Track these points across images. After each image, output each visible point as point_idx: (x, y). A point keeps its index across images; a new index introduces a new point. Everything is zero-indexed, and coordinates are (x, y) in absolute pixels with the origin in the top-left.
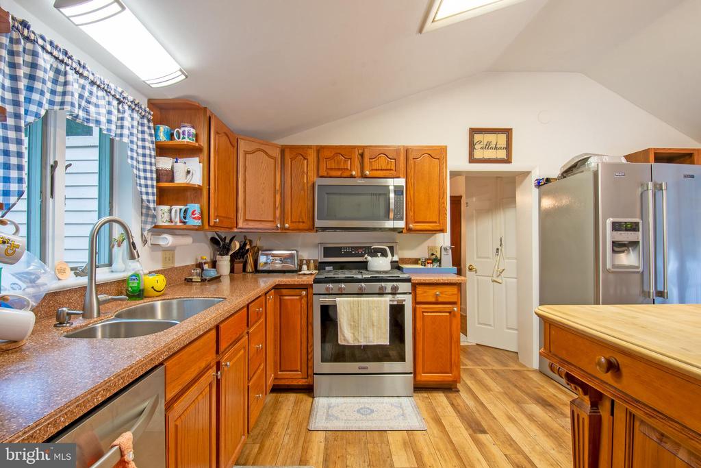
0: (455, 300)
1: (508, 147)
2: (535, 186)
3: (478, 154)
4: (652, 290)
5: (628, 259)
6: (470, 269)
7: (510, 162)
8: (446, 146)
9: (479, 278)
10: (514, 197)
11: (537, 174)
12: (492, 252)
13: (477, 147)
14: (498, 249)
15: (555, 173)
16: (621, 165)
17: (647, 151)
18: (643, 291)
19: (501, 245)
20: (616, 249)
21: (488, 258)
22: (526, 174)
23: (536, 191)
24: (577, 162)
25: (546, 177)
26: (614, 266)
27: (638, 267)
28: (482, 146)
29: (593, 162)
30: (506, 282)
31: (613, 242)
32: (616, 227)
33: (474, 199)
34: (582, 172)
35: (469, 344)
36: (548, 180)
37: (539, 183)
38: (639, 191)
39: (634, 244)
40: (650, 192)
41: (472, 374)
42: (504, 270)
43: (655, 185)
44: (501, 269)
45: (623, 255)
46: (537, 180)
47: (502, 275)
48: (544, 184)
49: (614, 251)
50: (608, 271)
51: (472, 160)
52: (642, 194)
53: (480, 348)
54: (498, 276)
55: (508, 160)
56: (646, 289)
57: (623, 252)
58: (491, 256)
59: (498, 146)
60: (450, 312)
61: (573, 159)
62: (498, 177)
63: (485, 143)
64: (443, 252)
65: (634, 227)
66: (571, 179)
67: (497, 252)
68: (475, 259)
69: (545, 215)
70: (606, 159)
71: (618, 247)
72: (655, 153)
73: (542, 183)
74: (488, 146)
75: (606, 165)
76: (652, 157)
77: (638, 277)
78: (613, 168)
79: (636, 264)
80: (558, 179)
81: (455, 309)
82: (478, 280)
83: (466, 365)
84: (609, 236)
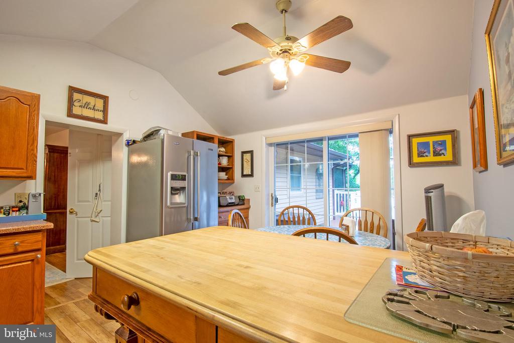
0: (39, 247)
1: (105, 111)
2: (126, 145)
3: (76, 110)
4: (192, 218)
5: (180, 199)
6: (71, 213)
7: (106, 123)
8: (39, 95)
9: (79, 219)
10: (111, 152)
11: (127, 136)
12: (91, 196)
13: (76, 104)
14: (97, 194)
15: (139, 137)
16: (178, 137)
17: (193, 132)
18: (188, 219)
19: (100, 190)
20: (173, 192)
21: (88, 201)
22: (119, 135)
23: (126, 149)
24: (153, 132)
25: (133, 139)
26: (171, 203)
27: (185, 204)
28: (81, 104)
29: (162, 132)
30: (103, 221)
31: (172, 188)
32: (174, 178)
33: (77, 150)
34: (155, 139)
35: (68, 280)
36: (134, 142)
37: (128, 143)
38: (187, 155)
39: (183, 189)
40: (192, 156)
41: (62, 311)
42: (101, 211)
43: (195, 152)
44: (99, 210)
45: (177, 196)
46: (127, 140)
47: (100, 215)
48: (132, 144)
49: (172, 194)
50: (168, 207)
51: (70, 114)
52: (188, 157)
53: (78, 282)
54: (96, 217)
55: (104, 121)
56: (189, 217)
57: (177, 194)
58: (90, 200)
59: (96, 108)
60: (32, 260)
61: (150, 129)
62: (100, 134)
63: (84, 102)
64: (31, 199)
65: (183, 178)
66: (149, 142)
67: (96, 196)
68: (76, 203)
69: (132, 167)
70: (170, 133)
71: (175, 191)
72: (197, 134)
73: (131, 143)
74: (86, 106)
75: (169, 136)
76: (195, 136)
77: (185, 209)
78: (173, 138)
79: (184, 202)
80: (140, 142)
81: (39, 256)
82: (78, 221)
83: (59, 303)
84: (169, 183)
